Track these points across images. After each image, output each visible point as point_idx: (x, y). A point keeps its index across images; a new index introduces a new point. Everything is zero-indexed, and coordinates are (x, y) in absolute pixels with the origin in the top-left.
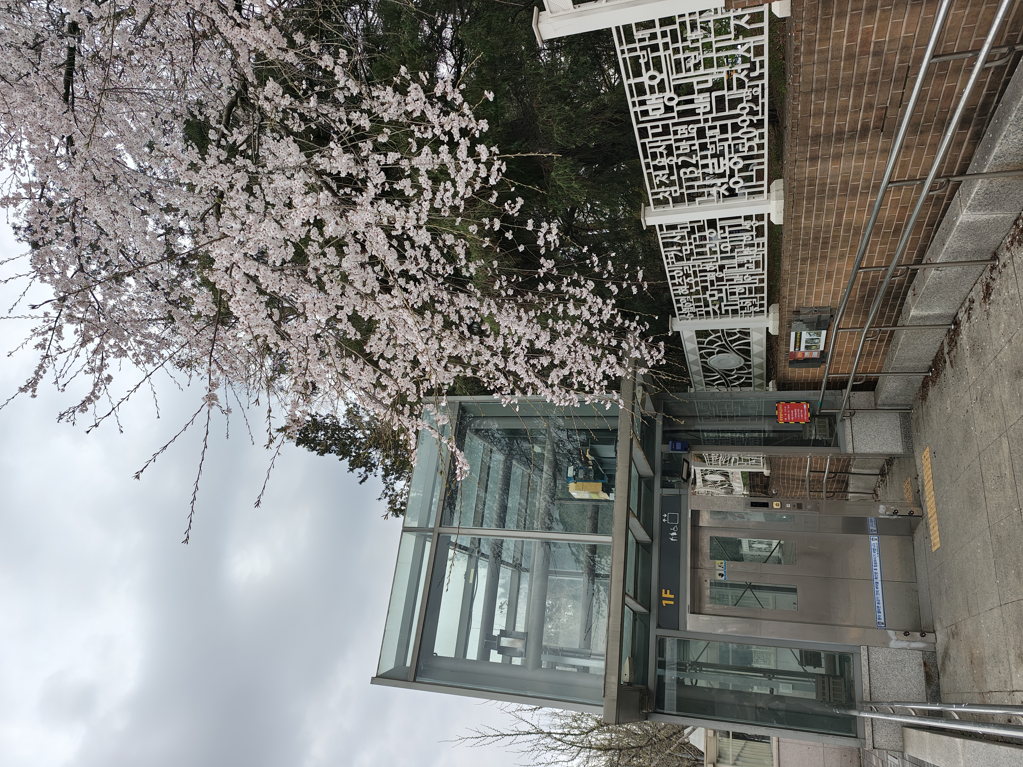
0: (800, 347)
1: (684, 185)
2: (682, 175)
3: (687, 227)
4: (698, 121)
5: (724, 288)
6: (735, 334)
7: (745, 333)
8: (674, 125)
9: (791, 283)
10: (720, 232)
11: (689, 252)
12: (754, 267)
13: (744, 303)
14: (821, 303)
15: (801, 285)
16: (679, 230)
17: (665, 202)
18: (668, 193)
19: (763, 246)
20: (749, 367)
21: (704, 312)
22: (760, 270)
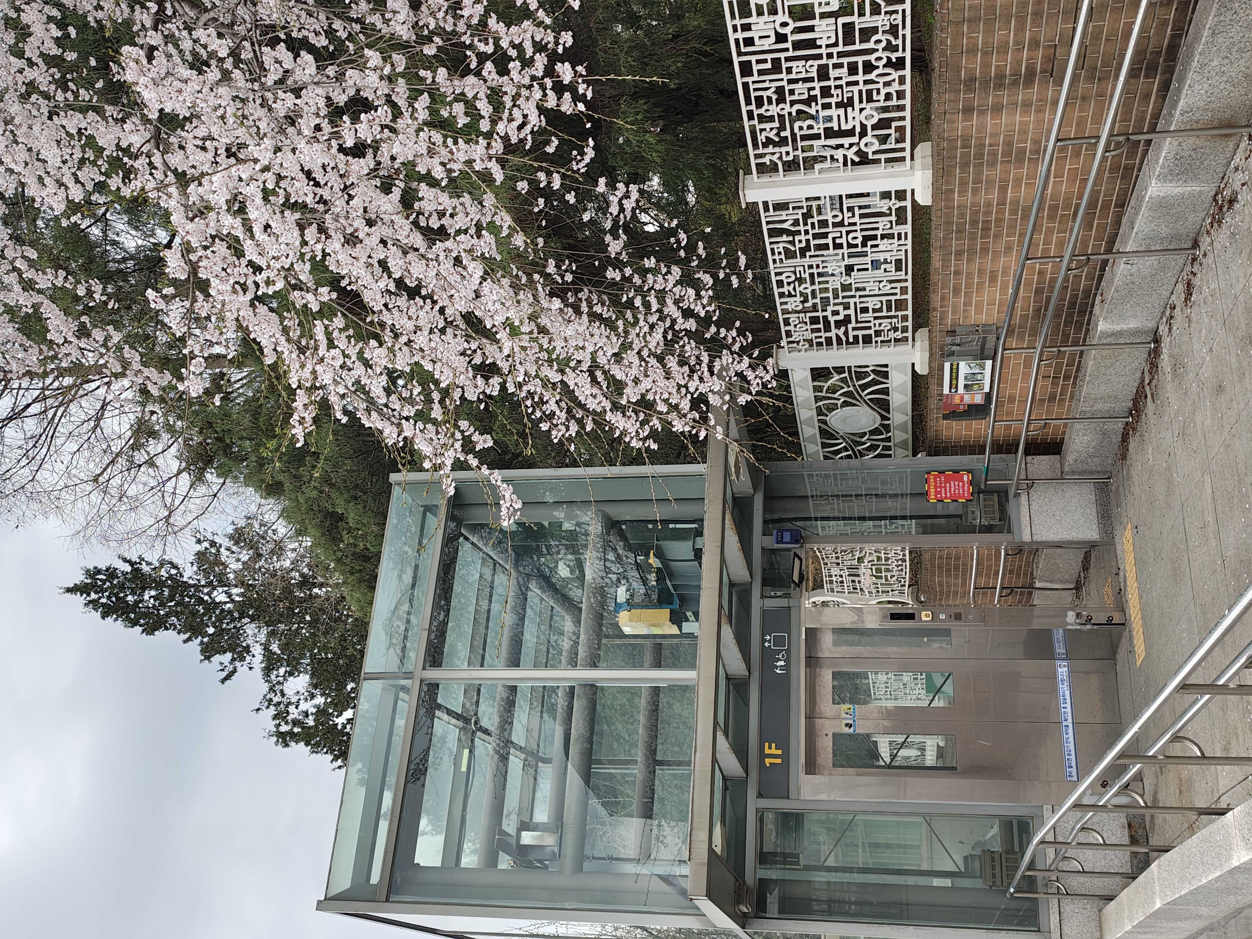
0: (957, 388)
1: (800, 145)
2: (796, 130)
3: (802, 207)
4: (819, 57)
5: (852, 301)
6: (866, 374)
7: (882, 372)
8: (787, 59)
9: (943, 288)
10: (847, 215)
11: (803, 244)
12: (893, 269)
13: (880, 324)
14: (983, 318)
15: (957, 291)
16: (791, 211)
17: (774, 168)
18: (777, 155)
19: (906, 238)
20: (887, 428)
21: (823, 340)
22: (901, 275)
